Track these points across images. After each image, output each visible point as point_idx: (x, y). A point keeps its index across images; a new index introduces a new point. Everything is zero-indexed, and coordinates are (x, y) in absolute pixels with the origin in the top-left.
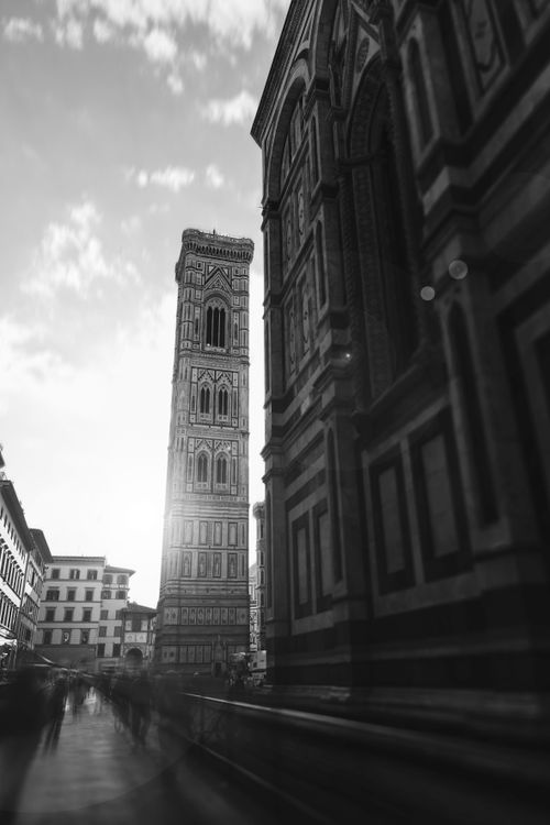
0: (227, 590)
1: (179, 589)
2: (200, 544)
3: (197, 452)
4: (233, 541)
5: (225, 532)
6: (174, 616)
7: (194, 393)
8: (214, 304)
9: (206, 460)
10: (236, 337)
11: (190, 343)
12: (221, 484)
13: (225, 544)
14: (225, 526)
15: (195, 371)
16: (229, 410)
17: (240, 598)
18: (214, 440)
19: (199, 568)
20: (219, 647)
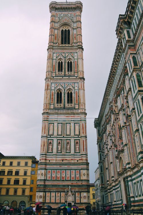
0: (74, 160)
1: (46, 159)
2: (58, 135)
3: (56, 89)
4: (77, 133)
5: (72, 128)
6: (42, 174)
7: (54, 63)
8: (65, 28)
9: (61, 93)
10: (75, 39)
11: (52, 43)
12: (70, 104)
13: (72, 134)
14: (72, 125)
15: (55, 55)
16: (73, 69)
17: (82, 164)
18: (64, 83)
19: (57, 148)
20: (70, 193)
